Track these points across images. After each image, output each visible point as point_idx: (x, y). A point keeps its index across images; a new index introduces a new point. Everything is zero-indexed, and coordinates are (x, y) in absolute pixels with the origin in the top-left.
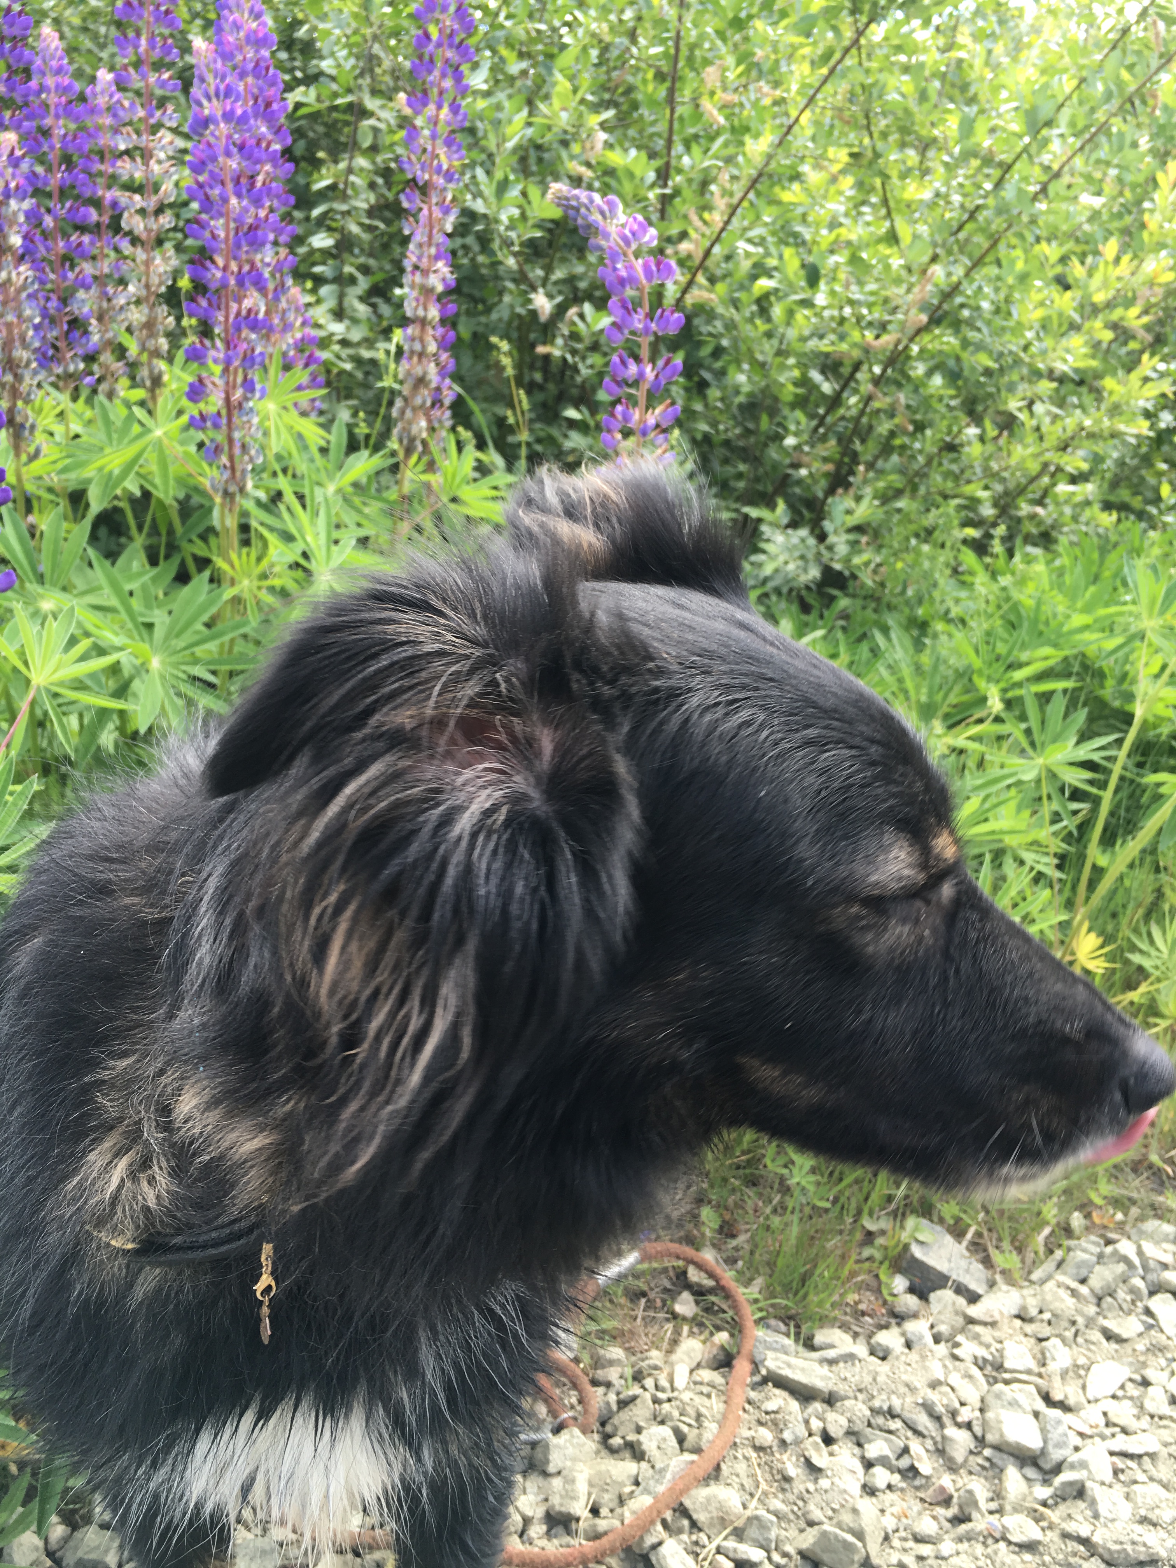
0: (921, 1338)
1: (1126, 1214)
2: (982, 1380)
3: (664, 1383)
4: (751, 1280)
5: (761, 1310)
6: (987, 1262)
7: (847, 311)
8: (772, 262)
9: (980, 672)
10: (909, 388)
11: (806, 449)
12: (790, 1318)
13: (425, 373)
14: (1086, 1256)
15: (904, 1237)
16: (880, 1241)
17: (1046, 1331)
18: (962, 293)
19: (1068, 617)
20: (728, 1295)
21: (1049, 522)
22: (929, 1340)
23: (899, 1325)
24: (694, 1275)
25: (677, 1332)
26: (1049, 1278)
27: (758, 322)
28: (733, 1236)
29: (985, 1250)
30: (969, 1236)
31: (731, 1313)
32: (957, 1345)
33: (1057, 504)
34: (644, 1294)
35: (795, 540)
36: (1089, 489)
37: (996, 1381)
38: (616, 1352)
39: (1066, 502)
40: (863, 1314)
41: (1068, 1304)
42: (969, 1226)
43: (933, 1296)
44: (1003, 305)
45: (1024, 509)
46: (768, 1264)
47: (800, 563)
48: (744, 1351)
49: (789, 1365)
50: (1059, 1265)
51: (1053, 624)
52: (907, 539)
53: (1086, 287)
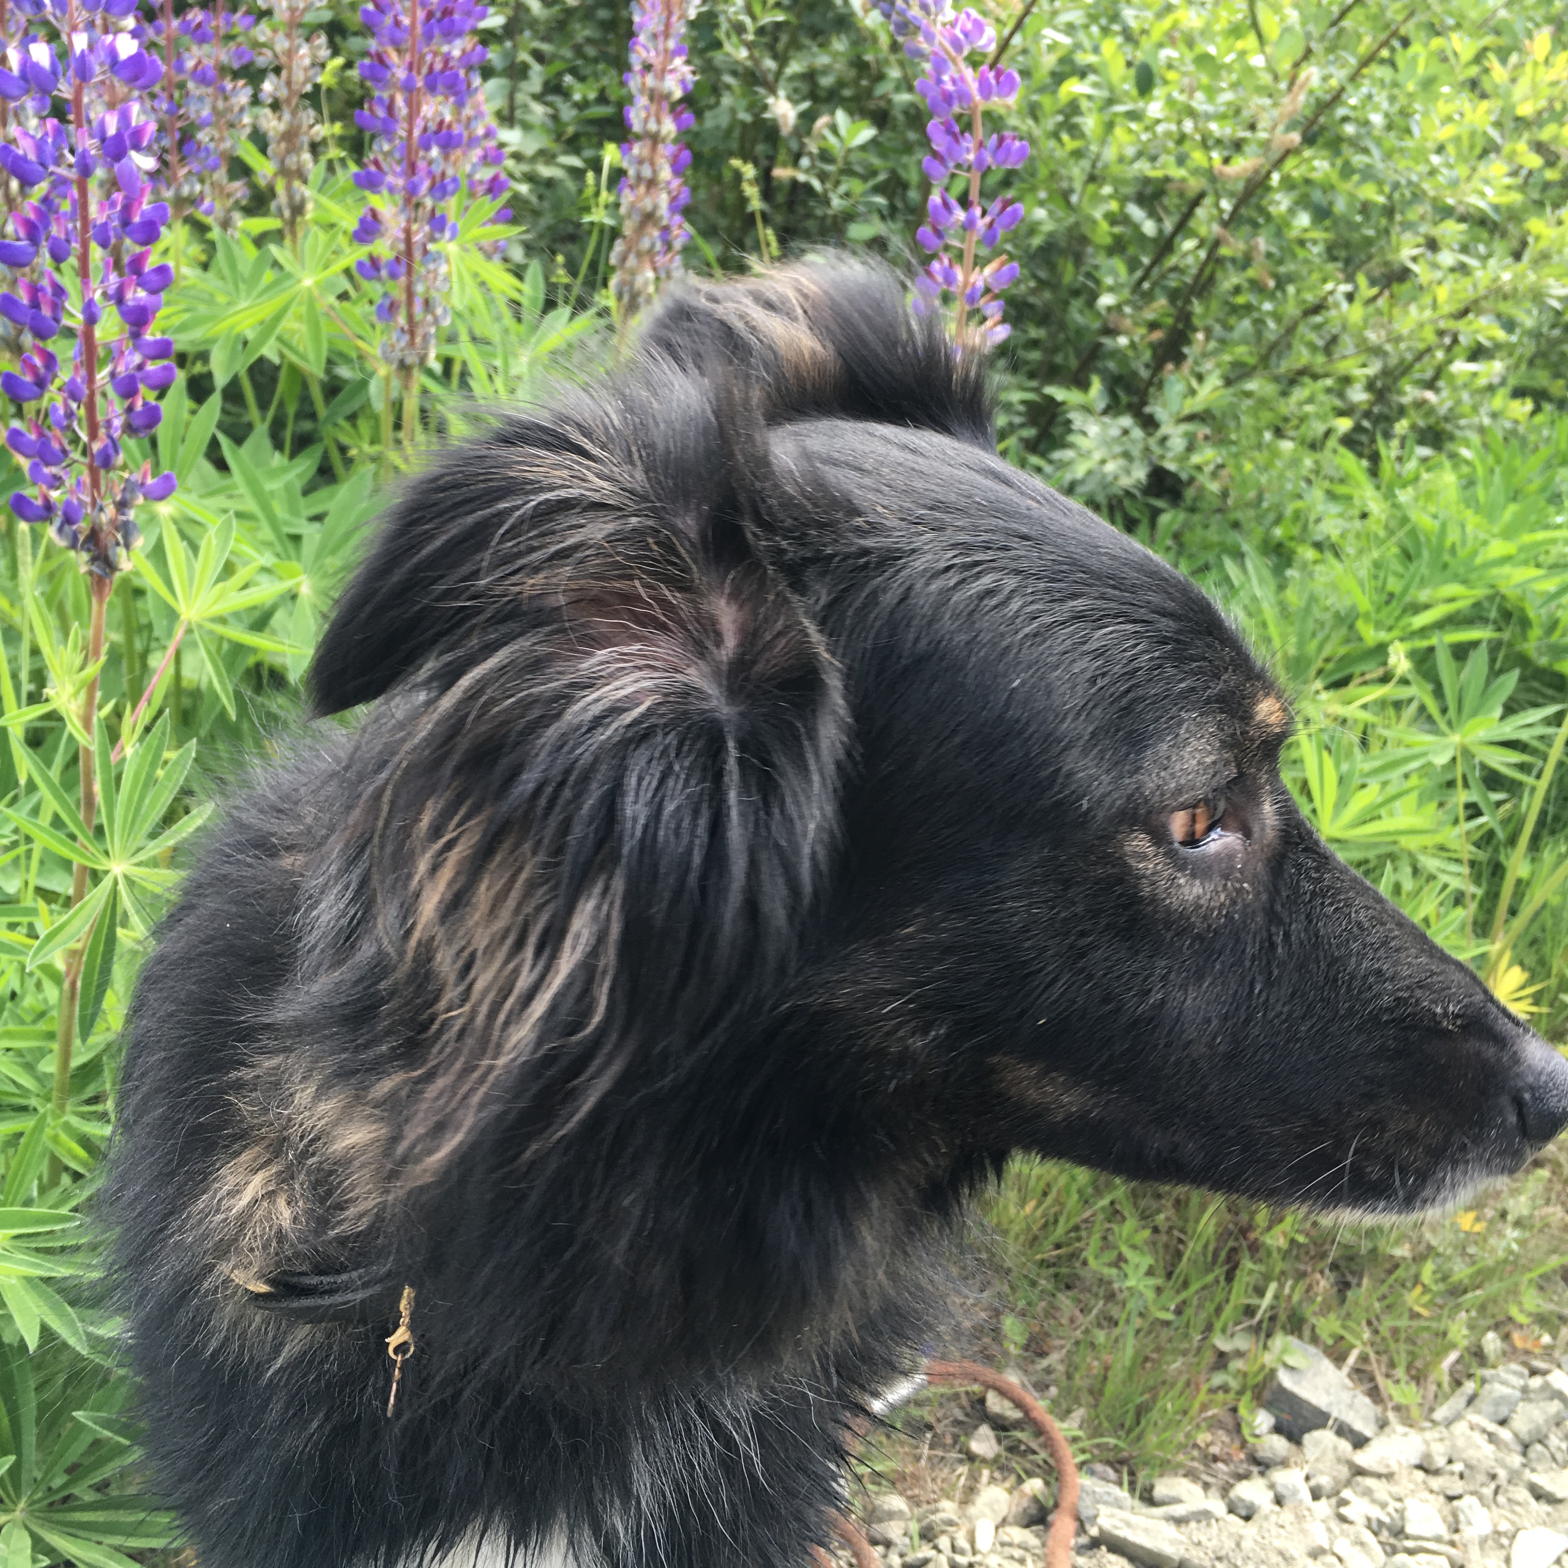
0: (1295, 1492)
1: (1554, 1337)
2: (1377, 1550)
3: (962, 1543)
4: (1069, 1411)
5: (1083, 1451)
6: (1375, 1394)
7: (1188, 126)
8: (1085, 58)
9: (1367, 616)
10: (1272, 229)
11: (1128, 310)
12: (1122, 1462)
13: (656, 207)
14: (1505, 1390)
15: (1268, 1359)
16: (1237, 1364)
17: (1457, 1487)
18: (1345, 104)
19: (1485, 543)
20: (1039, 1431)
21: (1443, 411)
22: (1307, 1496)
23: (1262, 1474)
24: (995, 1404)
25: (974, 1477)
26: (1458, 1417)
27: (1065, 137)
28: (1043, 1354)
29: (1372, 1379)
30: (1351, 1360)
31: (1043, 1455)
32: (1344, 1502)
33: (1455, 389)
34: (930, 1427)
35: (1115, 432)
36: (1496, 368)
37: (1394, 1551)
38: (895, 1502)
39: (1465, 386)
40: (1215, 1459)
41: (1484, 1453)
42: (1352, 1347)
43: (1307, 1438)
44: (1398, 119)
45: (1410, 393)
46: (1091, 1392)
47: (1121, 462)
48: (1066, 1503)
49: (1128, 1524)
50: (1471, 1400)
51: (1462, 553)
52: (1259, 432)
53: (1508, 95)
